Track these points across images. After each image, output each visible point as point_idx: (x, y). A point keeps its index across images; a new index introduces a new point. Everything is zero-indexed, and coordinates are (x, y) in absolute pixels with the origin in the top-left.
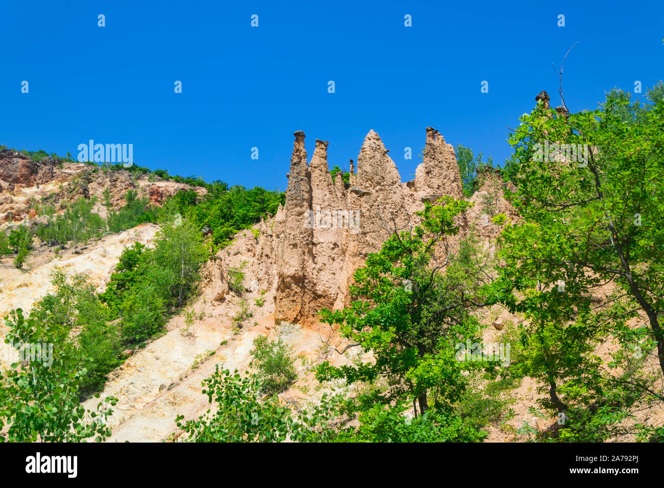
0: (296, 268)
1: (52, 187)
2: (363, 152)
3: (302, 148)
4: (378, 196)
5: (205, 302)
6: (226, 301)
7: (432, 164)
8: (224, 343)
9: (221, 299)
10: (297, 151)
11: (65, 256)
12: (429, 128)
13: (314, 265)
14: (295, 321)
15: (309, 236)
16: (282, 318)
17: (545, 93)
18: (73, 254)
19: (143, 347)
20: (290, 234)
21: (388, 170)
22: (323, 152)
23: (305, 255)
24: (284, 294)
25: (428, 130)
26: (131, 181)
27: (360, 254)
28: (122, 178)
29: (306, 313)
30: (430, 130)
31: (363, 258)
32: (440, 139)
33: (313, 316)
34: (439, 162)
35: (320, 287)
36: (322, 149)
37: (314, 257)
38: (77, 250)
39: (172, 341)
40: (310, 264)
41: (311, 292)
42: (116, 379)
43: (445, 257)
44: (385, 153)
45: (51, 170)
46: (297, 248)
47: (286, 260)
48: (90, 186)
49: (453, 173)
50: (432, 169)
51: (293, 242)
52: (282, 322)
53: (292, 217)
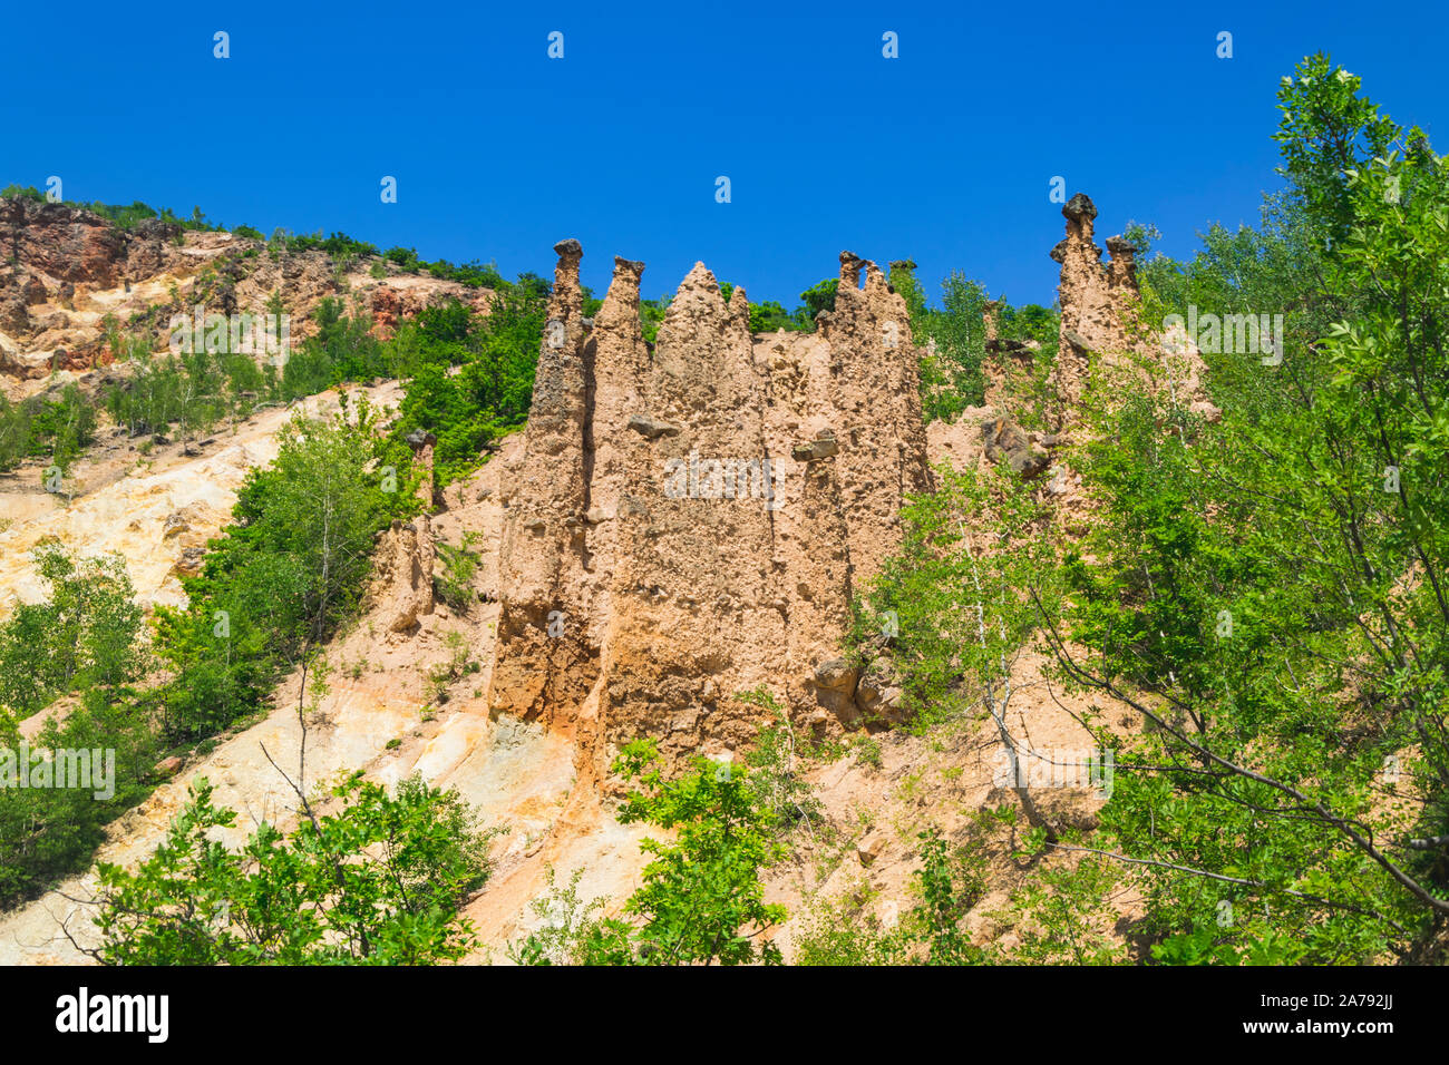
0: (537, 587)
1: (156, 289)
2: (668, 322)
3: (571, 284)
4: (696, 439)
5: (373, 633)
6: (421, 632)
7: (845, 347)
8: (394, 745)
9: (409, 627)
10: (561, 289)
11: (162, 462)
12: (847, 256)
13: (586, 576)
14: (530, 715)
15: (575, 505)
16: (502, 706)
17: (1085, 199)
18: (180, 456)
19: (206, 751)
20: (529, 501)
21: (728, 368)
22: (630, 289)
23: (563, 552)
24: (509, 648)
25: (844, 260)
26: (330, 277)
27: (640, 587)
28: (311, 269)
29: (558, 695)
30: (847, 261)
31: (646, 598)
32: (875, 281)
33: (576, 701)
34: (864, 343)
35: (596, 629)
36: (628, 280)
37: (585, 555)
38: (192, 446)
39: (275, 736)
40: (575, 574)
41: (573, 643)
42: (125, 838)
43: (838, 602)
44: (727, 323)
45: (157, 249)
46: (542, 535)
47: (516, 566)
48: (238, 289)
49: (899, 370)
50: (845, 361)
51: (534, 520)
52: (501, 717)
53: (539, 456)
